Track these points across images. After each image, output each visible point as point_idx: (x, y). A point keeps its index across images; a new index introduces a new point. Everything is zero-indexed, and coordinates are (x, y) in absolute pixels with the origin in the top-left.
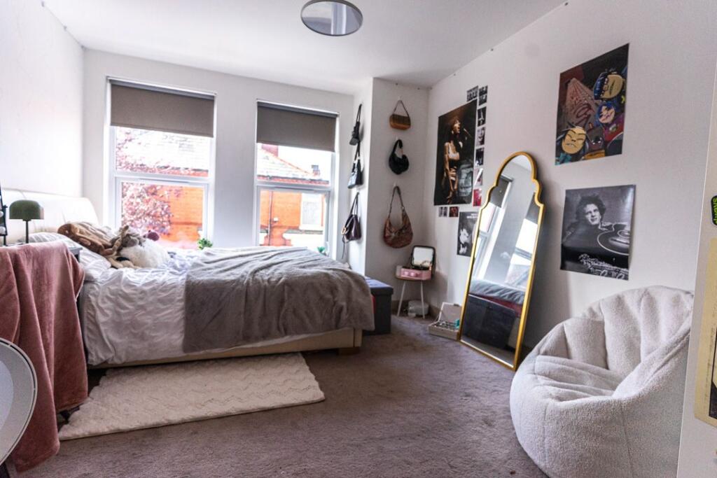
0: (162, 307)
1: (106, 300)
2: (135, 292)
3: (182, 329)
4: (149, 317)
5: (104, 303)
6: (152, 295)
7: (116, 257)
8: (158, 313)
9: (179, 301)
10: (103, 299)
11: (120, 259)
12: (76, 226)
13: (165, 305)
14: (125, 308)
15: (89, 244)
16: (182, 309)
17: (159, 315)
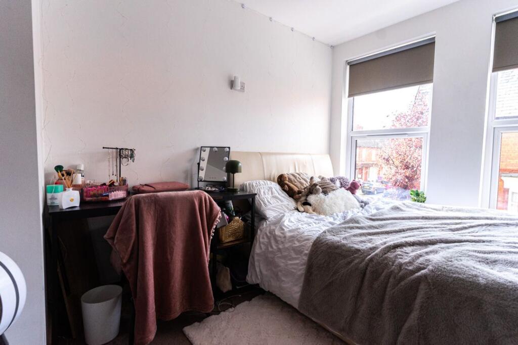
0: (294, 256)
1: (265, 237)
2: (281, 235)
3: (301, 285)
4: (283, 261)
5: (263, 238)
6: (290, 242)
7: (303, 202)
8: (290, 260)
9: (306, 254)
10: (263, 235)
11: (306, 203)
12: (286, 176)
13: (297, 255)
14: (272, 247)
15: (288, 189)
16: (304, 264)
17: (290, 262)
